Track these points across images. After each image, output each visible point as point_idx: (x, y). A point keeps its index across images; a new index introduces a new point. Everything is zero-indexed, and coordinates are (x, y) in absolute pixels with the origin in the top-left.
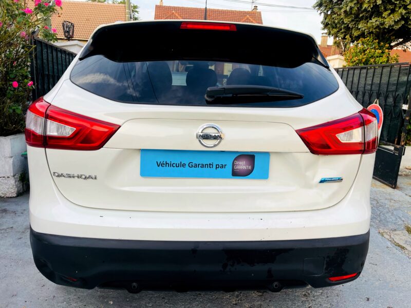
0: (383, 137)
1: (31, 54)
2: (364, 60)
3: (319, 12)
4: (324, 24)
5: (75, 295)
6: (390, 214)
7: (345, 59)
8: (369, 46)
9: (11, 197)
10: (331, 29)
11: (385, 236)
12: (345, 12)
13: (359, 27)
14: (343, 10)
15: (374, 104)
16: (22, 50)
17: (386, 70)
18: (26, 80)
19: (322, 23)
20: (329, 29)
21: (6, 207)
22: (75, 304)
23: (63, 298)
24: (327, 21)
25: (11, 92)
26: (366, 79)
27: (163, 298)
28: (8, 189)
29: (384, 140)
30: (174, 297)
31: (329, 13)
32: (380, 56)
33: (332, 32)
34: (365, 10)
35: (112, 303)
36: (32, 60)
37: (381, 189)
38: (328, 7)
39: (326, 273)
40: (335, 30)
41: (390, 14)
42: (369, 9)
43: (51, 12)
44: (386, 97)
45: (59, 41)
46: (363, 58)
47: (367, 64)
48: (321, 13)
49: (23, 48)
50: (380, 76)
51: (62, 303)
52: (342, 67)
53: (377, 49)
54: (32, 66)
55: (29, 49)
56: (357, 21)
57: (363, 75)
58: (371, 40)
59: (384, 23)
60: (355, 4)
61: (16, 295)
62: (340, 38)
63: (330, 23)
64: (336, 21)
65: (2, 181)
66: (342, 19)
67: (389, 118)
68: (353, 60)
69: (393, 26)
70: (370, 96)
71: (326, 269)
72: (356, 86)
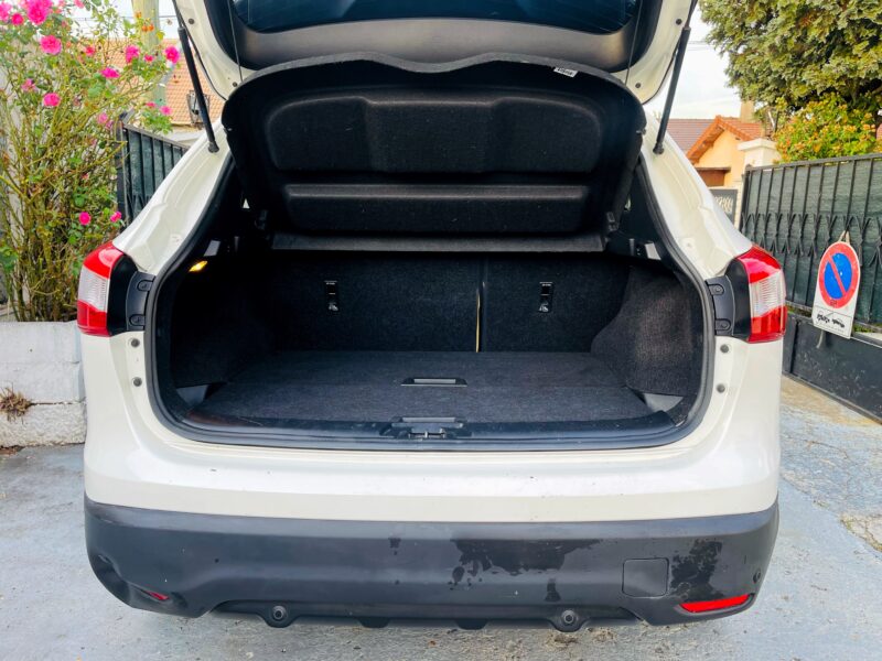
0: (862, 314)
1: (117, 158)
2: (817, 149)
3: (719, 50)
4: (731, 74)
5: (180, 638)
6: (871, 482)
7: (778, 148)
8: (829, 118)
9: (74, 444)
10: (746, 84)
11: (854, 528)
12: (772, 47)
13: (804, 79)
14: (767, 45)
15: (839, 242)
16: (102, 151)
17: (864, 168)
18: (107, 210)
19: (727, 72)
20: (742, 86)
21: (62, 464)
22: (178, 657)
23: (156, 643)
24: (736, 67)
25: (78, 234)
26: (821, 189)
27: (357, 648)
28: (69, 426)
29: (863, 320)
30: (379, 645)
31: (740, 51)
32: (852, 140)
33: (749, 91)
34: (814, 42)
35: (251, 655)
36: (119, 169)
37: (859, 428)
38: (737, 39)
39: (673, 593)
40: (755, 87)
41: (867, 49)
42: (823, 40)
43: (159, 73)
44: (865, 227)
45: (175, 130)
46: (816, 145)
47: (825, 156)
48: (722, 53)
49: (102, 146)
50: (850, 181)
51: (153, 652)
52: (771, 164)
53: (846, 124)
54: (119, 181)
55: (114, 148)
56: (799, 66)
57: (815, 181)
58: (832, 105)
59: (856, 67)
60: (791, 30)
61: (64, 636)
62: (766, 103)
63: (743, 72)
64: (756, 68)
65: (58, 411)
66: (767, 62)
67: (873, 272)
68: (792, 149)
69: (876, 73)
70: (832, 225)
71: (674, 584)
72: (801, 205)
